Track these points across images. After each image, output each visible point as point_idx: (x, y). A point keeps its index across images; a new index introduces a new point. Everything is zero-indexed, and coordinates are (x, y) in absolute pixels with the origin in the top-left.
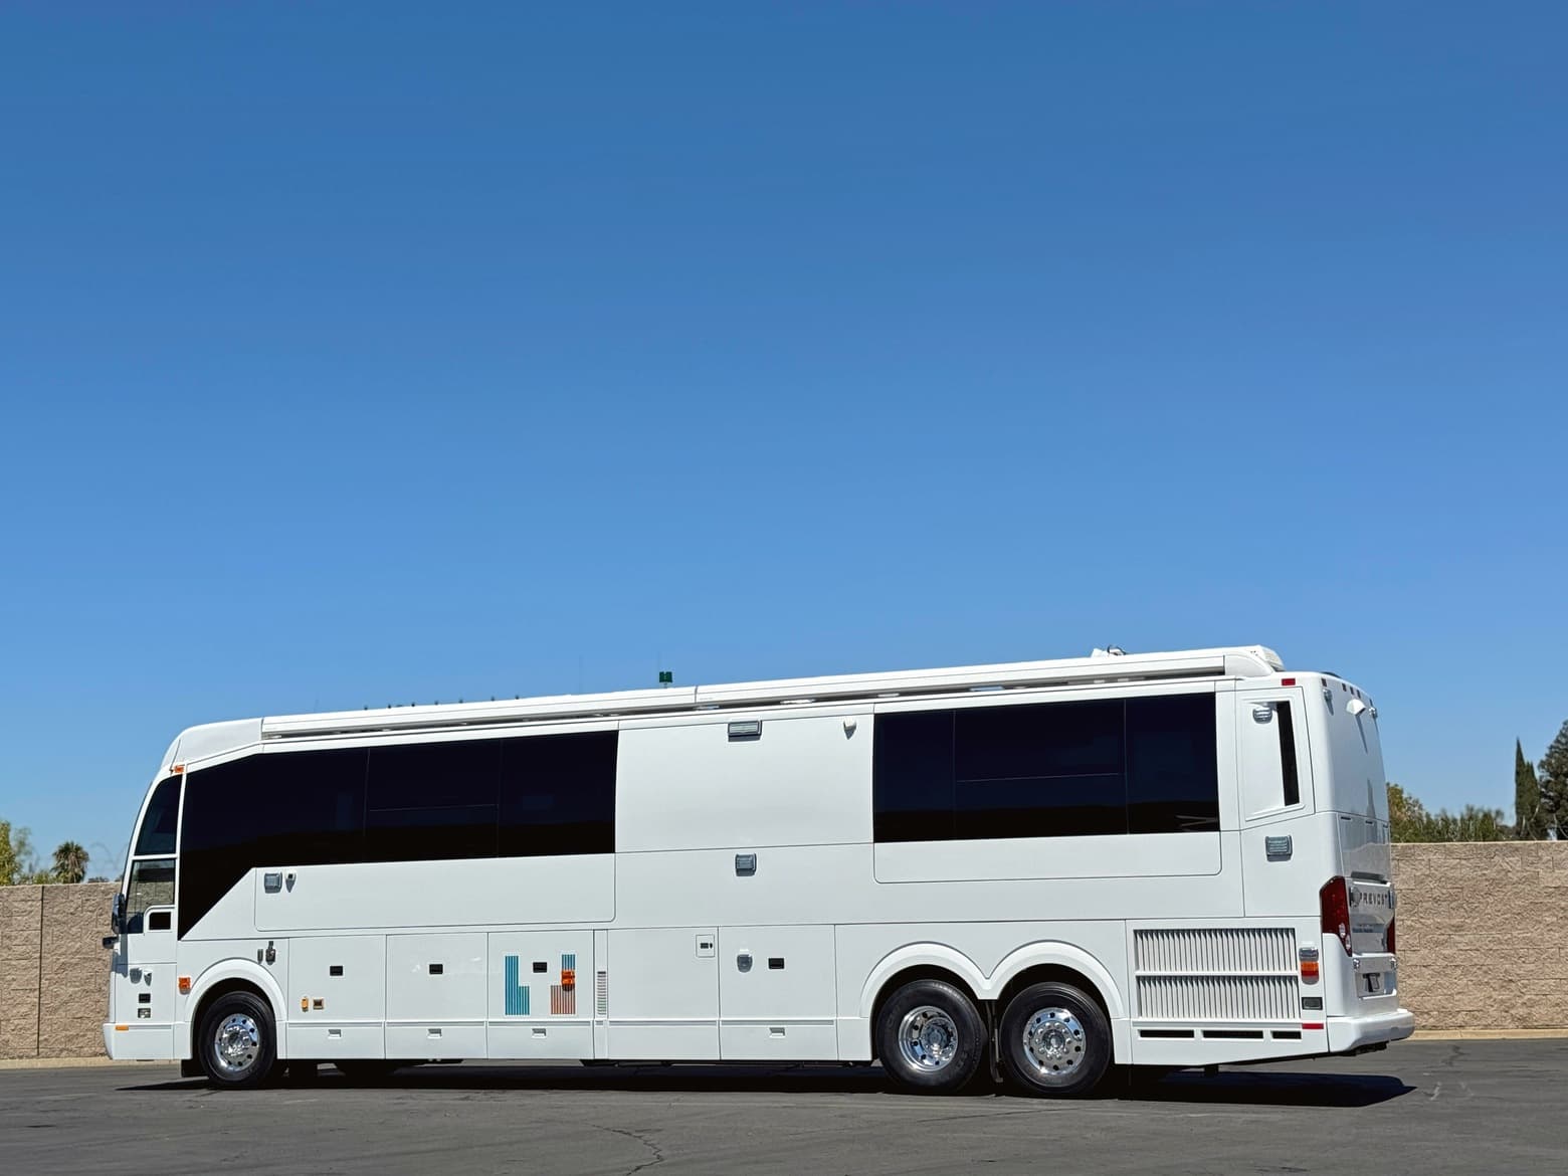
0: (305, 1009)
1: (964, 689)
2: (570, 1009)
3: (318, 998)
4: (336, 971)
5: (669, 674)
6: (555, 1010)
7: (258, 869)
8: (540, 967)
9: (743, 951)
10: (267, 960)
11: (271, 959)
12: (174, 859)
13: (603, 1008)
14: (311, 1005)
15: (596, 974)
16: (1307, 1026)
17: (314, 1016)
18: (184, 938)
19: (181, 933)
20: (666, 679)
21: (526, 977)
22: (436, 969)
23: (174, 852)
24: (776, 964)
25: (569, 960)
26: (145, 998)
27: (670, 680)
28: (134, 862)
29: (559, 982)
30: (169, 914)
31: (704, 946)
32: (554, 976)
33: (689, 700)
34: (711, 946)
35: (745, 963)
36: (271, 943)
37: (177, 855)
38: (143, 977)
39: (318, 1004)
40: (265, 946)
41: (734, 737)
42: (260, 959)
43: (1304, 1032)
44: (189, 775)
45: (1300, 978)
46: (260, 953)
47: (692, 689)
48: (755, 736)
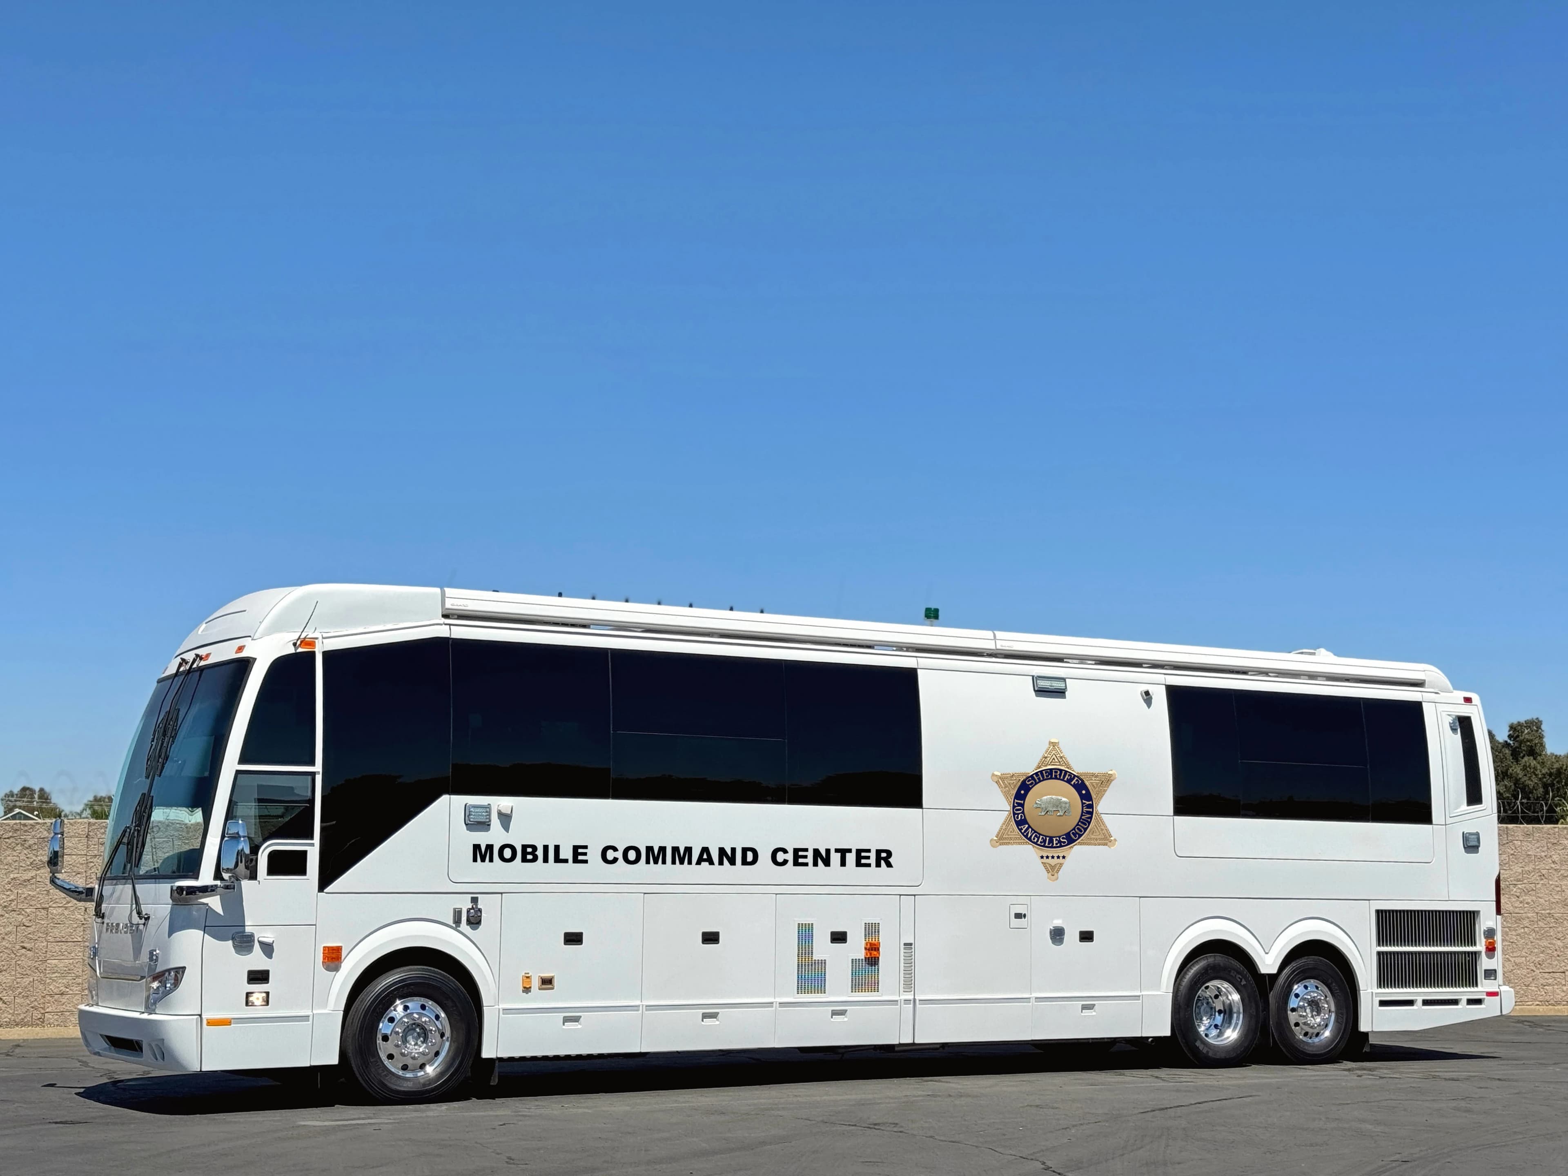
0: (527, 990)
1: (1243, 672)
2: (874, 986)
3: (547, 975)
4: (574, 939)
5: (937, 611)
6: (857, 985)
7: (454, 797)
8: (839, 937)
9: (1058, 923)
10: (469, 922)
11: (475, 921)
12: (313, 775)
13: (909, 984)
14: (535, 983)
15: (902, 946)
16: (1490, 994)
17: (539, 999)
18: (328, 889)
19: (324, 882)
20: (932, 615)
21: (823, 947)
22: (711, 938)
23: (312, 763)
24: (1087, 936)
25: (872, 930)
26: (259, 977)
27: (936, 617)
28: (238, 772)
29: (861, 954)
30: (305, 853)
31: (1018, 916)
32: (856, 948)
33: (990, 645)
34: (1025, 916)
35: (1057, 935)
36: (475, 900)
37: (318, 767)
38: (257, 945)
39: (547, 982)
40: (465, 904)
41: (1041, 692)
42: (457, 921)
43: (1488, 999)
44: (327, 655)
45: (1483, 954)
46: (457, 914)
47: (989, 634)
48: (1060, 693)
